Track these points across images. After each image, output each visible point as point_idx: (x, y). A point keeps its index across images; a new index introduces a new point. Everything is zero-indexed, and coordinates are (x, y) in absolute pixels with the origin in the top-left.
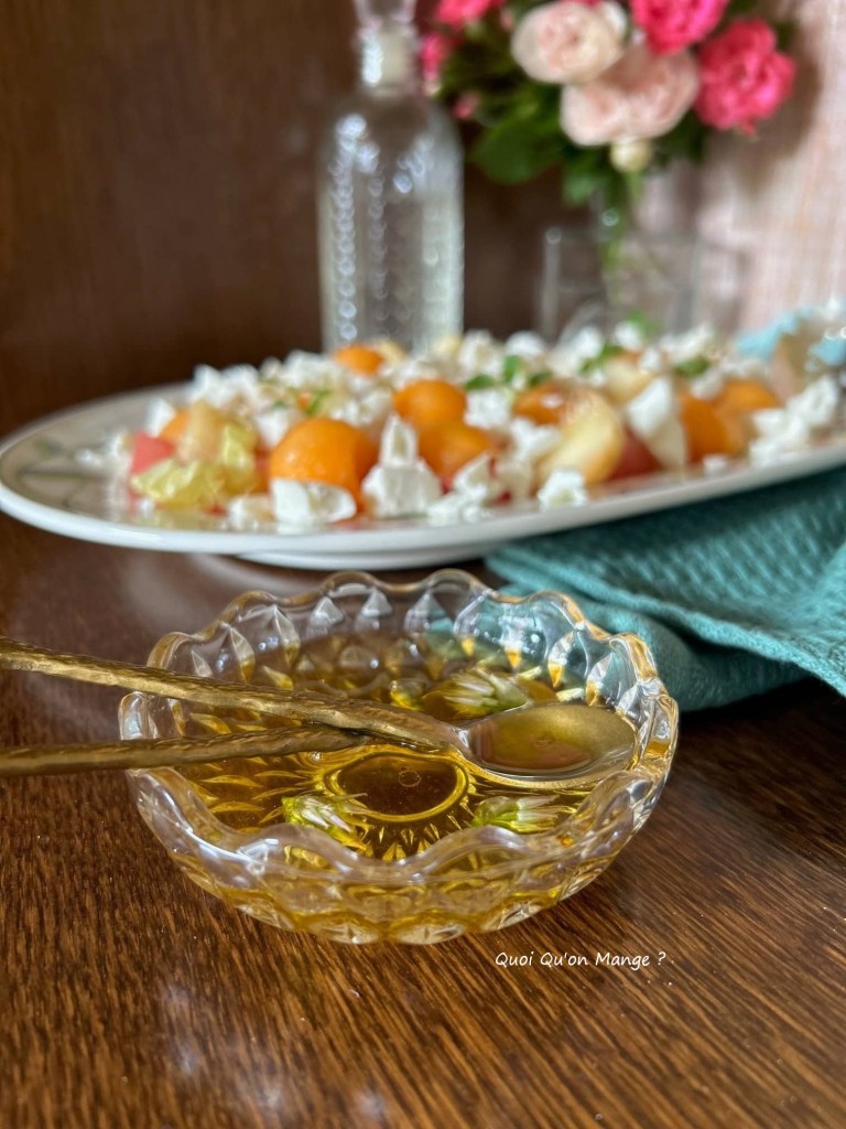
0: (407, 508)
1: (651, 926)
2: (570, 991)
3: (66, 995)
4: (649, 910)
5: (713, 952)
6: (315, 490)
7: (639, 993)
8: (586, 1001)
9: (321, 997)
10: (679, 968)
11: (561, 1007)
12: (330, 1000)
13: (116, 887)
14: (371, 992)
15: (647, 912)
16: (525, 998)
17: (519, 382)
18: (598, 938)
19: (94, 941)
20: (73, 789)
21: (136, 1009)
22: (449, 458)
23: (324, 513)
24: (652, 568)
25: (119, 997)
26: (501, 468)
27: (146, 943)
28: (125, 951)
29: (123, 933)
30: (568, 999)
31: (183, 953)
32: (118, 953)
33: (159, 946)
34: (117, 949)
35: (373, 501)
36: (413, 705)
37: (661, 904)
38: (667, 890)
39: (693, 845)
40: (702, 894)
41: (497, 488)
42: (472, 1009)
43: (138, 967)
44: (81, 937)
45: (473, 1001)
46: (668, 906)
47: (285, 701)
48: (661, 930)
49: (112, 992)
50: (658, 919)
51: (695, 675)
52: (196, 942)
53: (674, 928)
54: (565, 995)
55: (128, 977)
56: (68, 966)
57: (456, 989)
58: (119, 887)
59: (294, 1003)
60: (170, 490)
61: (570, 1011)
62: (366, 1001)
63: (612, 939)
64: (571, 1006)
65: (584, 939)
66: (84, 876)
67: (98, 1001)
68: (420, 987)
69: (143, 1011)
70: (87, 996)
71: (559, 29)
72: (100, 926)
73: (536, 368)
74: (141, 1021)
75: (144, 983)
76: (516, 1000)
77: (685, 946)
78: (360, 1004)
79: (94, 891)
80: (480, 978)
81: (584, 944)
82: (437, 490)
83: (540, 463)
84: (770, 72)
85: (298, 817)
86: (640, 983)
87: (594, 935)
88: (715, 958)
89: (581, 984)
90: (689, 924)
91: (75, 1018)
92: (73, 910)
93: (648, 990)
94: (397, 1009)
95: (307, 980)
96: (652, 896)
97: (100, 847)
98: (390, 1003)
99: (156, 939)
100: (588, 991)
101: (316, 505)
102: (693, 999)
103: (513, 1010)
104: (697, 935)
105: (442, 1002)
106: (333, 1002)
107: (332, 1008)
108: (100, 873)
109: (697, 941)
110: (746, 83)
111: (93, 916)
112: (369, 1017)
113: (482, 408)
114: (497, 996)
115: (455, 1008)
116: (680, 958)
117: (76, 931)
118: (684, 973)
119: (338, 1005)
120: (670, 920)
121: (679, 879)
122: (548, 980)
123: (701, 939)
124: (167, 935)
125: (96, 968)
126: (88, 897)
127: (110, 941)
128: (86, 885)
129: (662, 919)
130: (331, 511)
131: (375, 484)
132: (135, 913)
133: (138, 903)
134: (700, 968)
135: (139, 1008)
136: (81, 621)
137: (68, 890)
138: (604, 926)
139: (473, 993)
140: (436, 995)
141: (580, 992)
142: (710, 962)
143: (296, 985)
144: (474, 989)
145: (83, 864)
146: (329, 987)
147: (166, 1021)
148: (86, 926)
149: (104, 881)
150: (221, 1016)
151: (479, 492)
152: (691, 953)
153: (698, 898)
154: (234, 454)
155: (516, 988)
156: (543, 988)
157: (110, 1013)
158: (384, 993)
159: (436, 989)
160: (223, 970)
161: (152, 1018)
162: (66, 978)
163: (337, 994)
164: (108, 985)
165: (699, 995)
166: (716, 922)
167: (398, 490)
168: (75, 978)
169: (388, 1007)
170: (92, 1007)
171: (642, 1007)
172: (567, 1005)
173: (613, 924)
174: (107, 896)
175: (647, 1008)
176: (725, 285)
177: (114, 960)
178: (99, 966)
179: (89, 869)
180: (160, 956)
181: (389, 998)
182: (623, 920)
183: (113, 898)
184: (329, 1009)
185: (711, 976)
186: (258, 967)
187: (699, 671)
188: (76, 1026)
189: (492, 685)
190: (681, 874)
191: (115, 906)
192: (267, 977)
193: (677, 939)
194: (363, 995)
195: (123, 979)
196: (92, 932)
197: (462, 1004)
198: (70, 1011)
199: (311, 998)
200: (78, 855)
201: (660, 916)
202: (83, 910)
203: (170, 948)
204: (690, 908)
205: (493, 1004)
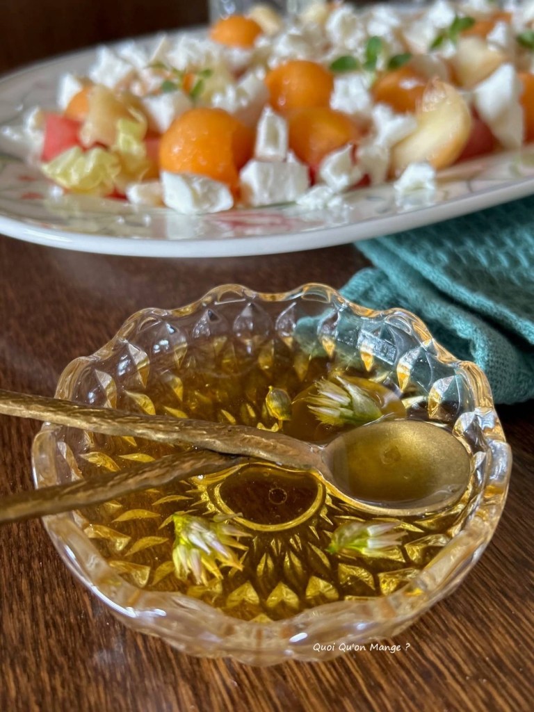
0: (279, 198)
1: (472, 622)
2: (404, 685)
3: (9, 676)
4: (471, 605)
5: (520, 649)
6: (197, 186)
7: (458, 688)
8: (417, 696)
9: (207, 685)
10: (492, 665)
11: (397, 701)
12: (213, 689)
13: (45, 571)
14: (246, 682)
15: (469, 608)
16: (369, 692)
17: (381, 64)
18: (428, 632)
19: (29, 625)
20: (9, 471)
21: (63, 693)
22: (317, 145)
23: (206, 206)
24: (488, 254)
25: (50, 680)
26: (361, 153)
27: (69, 627)
28: (54, 636)
29: (52, 619)
30: (403, 693)
31: (99, 639)
32: (48, 637)
33: (80, 630)
34: (47, 633)
35: (249, 190)
36: (282, 414)
37: (481, 600)
38: (486, 585)
39: (508, 539)
40: (514, 589)
41: (358, 174)
42: (326, 701)
43: (64, 652)
44: (20, 621)
45: (326, 693)
46: (486, 602)
47: (172, 432)
48: (479, 626)
49: (45, 675)
50: (477, 614)
51: (521, 378)
52: (108, 628)
53: (490, 624)
54: (399, 687)
55: (56, 663)
56: (9, 648)
57: (314, 680)
58: (47, 571)
59: (186, 690)
60: (75, 178)
61: (403, 705)
62: (243, 691)
63: (439, 634)
64: (404, 701)
65: (417, 634)
66: (20, 560)
67: (33, 683)
68: (285, 677)
69: (69, 695)
70: (25, 679)
72: (33, 610)
73: (396, 49)
74: (68, 705)
75: (69, 668)
76: (361, 693)
77: (498, 643)
78: (238, 693)
79: (28, 576)
80: (332, 670)
81: (417, 638)
82: (305, 180)
83: (396, 146)
85: (186, 540)
86: (460, 679)
87: (425, 629)
88: (522, 656)
89: (412, 679)
90: (502, 620)
91: (17, 701)
92: (12, 594)
93: (467, 688)
94: (267, 698)
95: (196, 668)
96: (472, 591)
97: (31, 530)
98: (262, 693)
99: (78, 624)
100: (418, 686)
101: (198, 200)
102: (502, 696)
103: (358, 703)
104: (508, 632)
105: (302, 693)
106: (216, 690)
107: (216, 696)
108: (32, 557)
109: (507, 636)
111: (28, 600)
112: (244, 705)
113: (346, 93)
114: (346, 687)
115: (313, 699)
116: (493, 654)
117: (15, 616)
118: (496, 670)
119: (220, 693)
120: (488, 617)
121: (496, 574)
122: (386, 674)
123: (512, 637)
124: (86, 620)
125: (31, 652)
126: (23, 581)
127: (42, 626)
128: (22, 569)
129: (480, 614)
130: (213, 205)
131: (250, 174)
132: (61, 597)
133: (63, 589)
134: (511, 666)
135: (66, 690)
136: (11, 294)
137: (7, 573)
138: (434, 621)
139: (326, 684)
140: (297, 686)
141: (412, 686)
142: (517, 660)
143: (187, 673)
144: (328, 681)
145: (19, 548)
146: (213, 675)
147: (86, 705)
148: (23, 610)
149: (36, 564)
150: (129, 702)
151: (342, 181)
152: (502, 649)
153: (511, 594)
154: (128, 141)
155: (361, 681)
156: (382, 682)
157: (43, 696)
158: (257, 683)
159: (298, 680)
160: (130, 655)
161: (76, 702)
162: (8, 661)
163: (220, 683)
164: (41, 667)
165: (507, 692)
166: (524, 620)
167: (270, 182)
168: (16, 661)
169: (260, 697)
170: (29, 690)
171: (461, 702)
172: (401, 699)
173: (440, 618)
174: (38, 580)
175: (464, 702)
177: (45, 645)
178: (34, 650)
179: (23, 553)
180: (81, 641)
181: (260, 688)
182: (449, 615)
183: (43, 582)
184: (213, 697)
185: (518, 674)
186: (158, 653)
187: (524, 374)
188: (17, 707)
189: (350, 396)
190: (498, 570)
191: (45, 591)
192: (165, 664)
193: (492, 635)
194: (240, 684)
195: (53, 663)
196: (27, 616)
197: (317, 695)
198: (13, 693)
199: (201, 686)
200: (14, 538)
201: (479, 612)
202: (20, 594)
203: (88, 633)
204: (503, 604)
205: (343, 697)
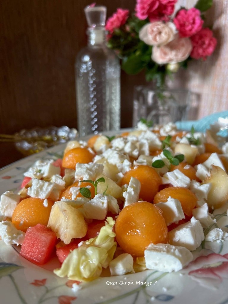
71: (155, 29)
84: (212, 43)
110: (205, 46)
176: (194, 104)
